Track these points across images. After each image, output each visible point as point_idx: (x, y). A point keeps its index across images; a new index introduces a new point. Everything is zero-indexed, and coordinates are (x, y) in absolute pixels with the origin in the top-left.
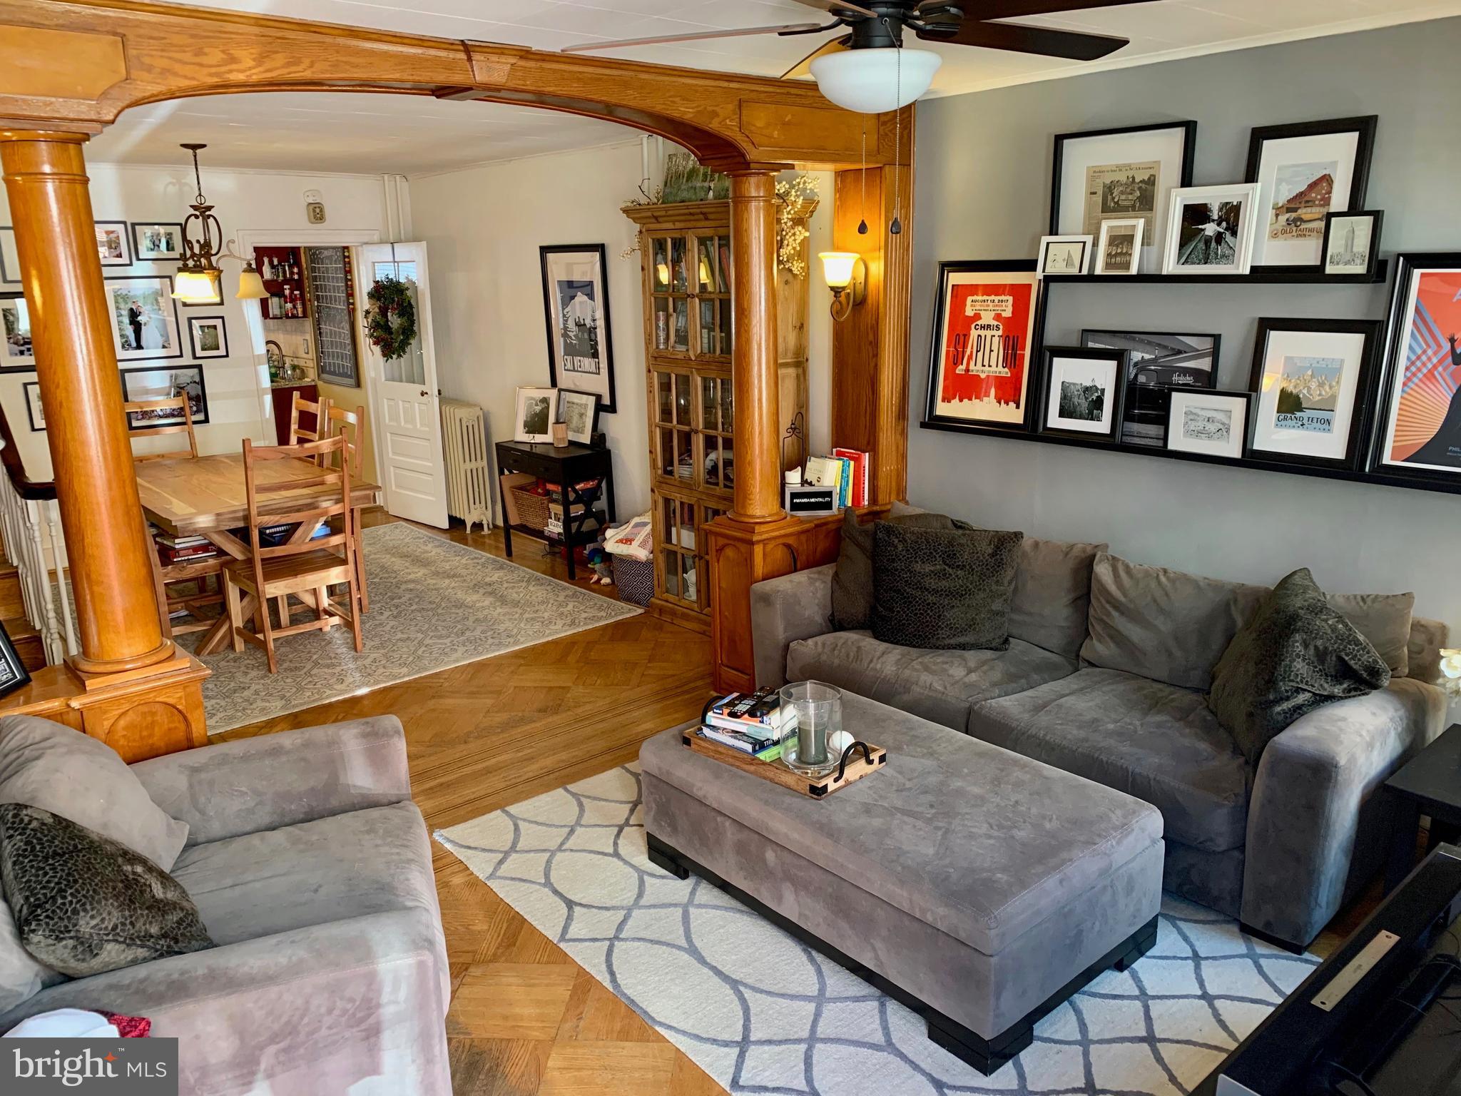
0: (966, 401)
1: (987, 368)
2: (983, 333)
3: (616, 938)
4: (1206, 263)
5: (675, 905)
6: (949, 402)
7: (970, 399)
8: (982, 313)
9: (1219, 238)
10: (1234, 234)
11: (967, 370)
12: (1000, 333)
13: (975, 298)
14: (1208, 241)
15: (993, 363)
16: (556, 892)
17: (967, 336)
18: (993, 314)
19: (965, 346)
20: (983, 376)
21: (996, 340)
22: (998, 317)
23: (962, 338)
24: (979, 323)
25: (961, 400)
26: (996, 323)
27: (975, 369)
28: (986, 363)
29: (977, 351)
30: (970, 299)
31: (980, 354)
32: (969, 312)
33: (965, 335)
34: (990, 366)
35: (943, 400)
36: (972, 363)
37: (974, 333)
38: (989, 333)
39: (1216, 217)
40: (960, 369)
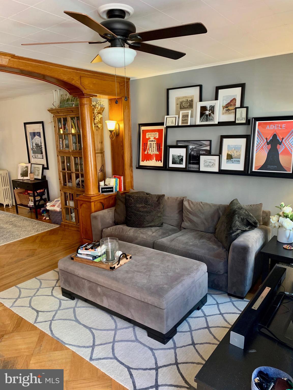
0: (148, 161)
1: (153, 152)
2: (151, 142)
3: (53, 320)
4: (207, 121)
5: (71, 308)
6: (143, 161)
7: (149, 161)
8: (151, 137)
9: (210, 115)
10: (213, 113)
11: (148, 153)
12: (156, 142)
13: (149, 133)
14: (207, 116)
15: (154, 150)
16: (33, 309)
17: (147, 143)
18: (153, 137)
19: (147, 146)
20: (152, 154)
21: (155, 144)
22: (155, 138)
23: (146, 144)
24: (150, 140)
25: (146, 161)
26: (154, 140)
27: (150, 152)
28: (152, 151)
29: (150, 148)
30: (147, 133)
31: (151, 148)
32: (147, 137)
33: (146, 143)
34: (153, 151)
35: (142, 161)
36: (149, 151)
37: (149, 143)
38: (153, 143)
39: (209, 109)
40: (146, 153)
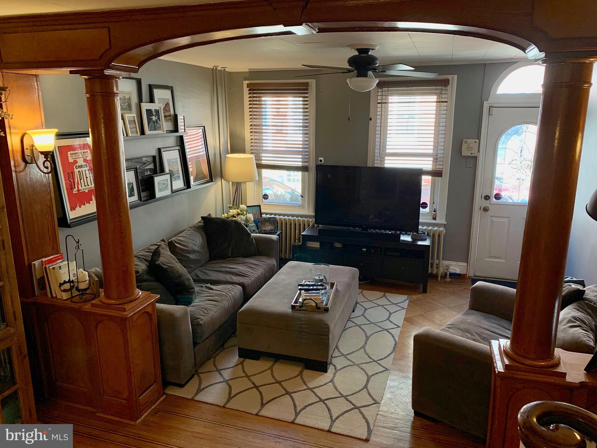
0: (82, 206)
1: (87, 187)
2: (80, 170)
4: (155, 130)
6: (74, 210)
7: (84, 205)
8: (77, 159)
11: (78, 190)
12: (88, 168)
13: (72, 152)
15: (89, 183)
17: (73, 173)
18: (82, 159)
19: (74, 179)
20: (87, 191)
21: (87, 172)
22: (85, 160)
23: (71, 174)
24: (77, 165)
25: (80, 207)
26: (85, 164)
27: (82, 188)
28: (86, 184)
29: (80, 180)
30: (69, 153)
31: (82, 180)
32: (71, 160)
34: (88, 185)
35: (71, 210)
36: (80, 186)
37: (76, 171)
38: (84, 169)
39: (154, 114)
40: (75, 191)
